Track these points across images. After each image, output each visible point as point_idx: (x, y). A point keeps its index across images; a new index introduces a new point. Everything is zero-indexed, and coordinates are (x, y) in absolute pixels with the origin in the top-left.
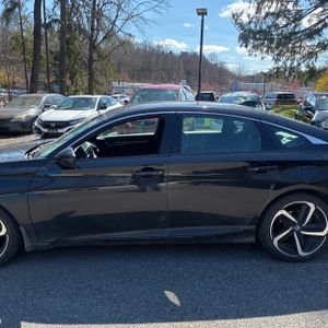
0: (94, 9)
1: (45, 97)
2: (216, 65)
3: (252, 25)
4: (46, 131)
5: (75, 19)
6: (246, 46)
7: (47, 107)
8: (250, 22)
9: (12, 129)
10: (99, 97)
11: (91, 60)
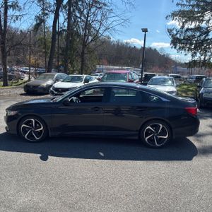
0: (86, 23)
1: (57, 74)
2: (164, 55)
3: (178, 36)
4: (56, 93)
5: (75, 29)
6: (175, 48)
7: (57, 80)
8: (177, 34)
9: (39, 91)
10: (85, 76)
11: (83, 53)
